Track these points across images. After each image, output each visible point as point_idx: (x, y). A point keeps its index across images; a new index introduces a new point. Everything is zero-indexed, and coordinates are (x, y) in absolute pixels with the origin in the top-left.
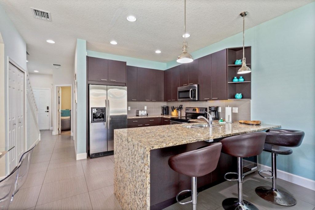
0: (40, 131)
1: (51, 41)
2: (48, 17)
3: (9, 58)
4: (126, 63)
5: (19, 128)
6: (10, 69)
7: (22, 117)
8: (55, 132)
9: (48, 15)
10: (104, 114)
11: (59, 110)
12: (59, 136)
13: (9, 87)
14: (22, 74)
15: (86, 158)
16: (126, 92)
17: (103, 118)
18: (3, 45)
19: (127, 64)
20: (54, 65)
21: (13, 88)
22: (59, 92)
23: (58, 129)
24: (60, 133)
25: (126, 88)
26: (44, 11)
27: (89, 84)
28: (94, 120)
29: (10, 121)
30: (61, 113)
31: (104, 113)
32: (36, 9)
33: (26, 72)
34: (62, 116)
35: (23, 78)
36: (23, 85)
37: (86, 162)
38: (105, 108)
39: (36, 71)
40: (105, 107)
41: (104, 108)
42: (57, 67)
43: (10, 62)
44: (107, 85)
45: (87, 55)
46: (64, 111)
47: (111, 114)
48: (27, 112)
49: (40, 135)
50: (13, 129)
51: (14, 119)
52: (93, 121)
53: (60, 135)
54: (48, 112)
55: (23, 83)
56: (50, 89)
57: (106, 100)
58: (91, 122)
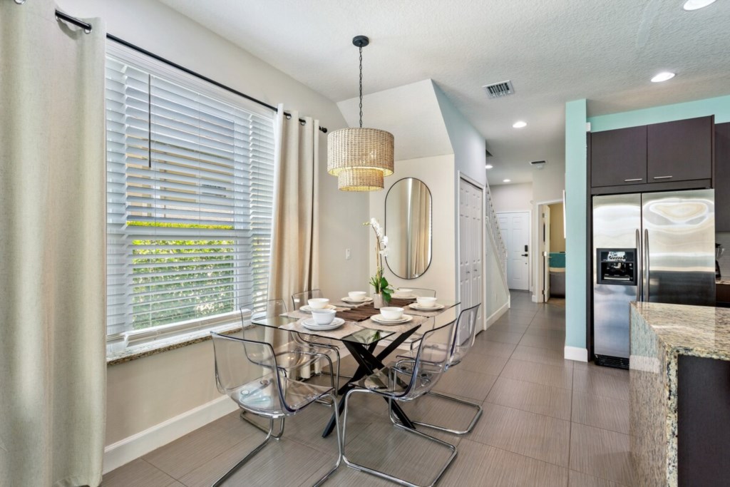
0: (510, 290)
1: (520, 125)
2: (508, 89)
3: (460, 172)
4: (712, 117)
5: (475, 279)
6: (461, 189)
7: (480, 262)
8: (537, 298)
9: (507, 86)
10: (632, 266)
11: (543, 253)
12: (544, 307)
13: (461, 215)
14: (479, 192)
15: (587, 361)
16: (712, 203)
17: (631, 275)
18: (452, 157)
19: (717, 121)
20: (533, 163)
21: (467, 217)
22: (543, 215)
23: (541, 292)
24: (546, 301)
25: (712, 191)
26: (500, 83)
27: (592, 196)
28: (605, 278)
29: (461, 267)
30: (550, 259)
31: (634, 262)
32: (490, 85)
33: (484, 188)
34: (551, 265)
35: (480, 199)
36: (480, 211)
37: (585, 368)
38: (636, 250)
39: (506, 181)
40: (635, 247)
41: (634, 252)
42: (539, 166)
43: (461, 178)
44: (641, 192)
45: (589, 130)
46: (556, 255)
47: (653, 268)
48: (486, 255)
49: (509, 297)
50: (467, 280)
51: (468, 264)
52: (603, 279)
53: (546, 305)
54: (526, 255)
55: (480, 206)
56: (531, 212)
57: (637, 231)
58: (598, 283)
